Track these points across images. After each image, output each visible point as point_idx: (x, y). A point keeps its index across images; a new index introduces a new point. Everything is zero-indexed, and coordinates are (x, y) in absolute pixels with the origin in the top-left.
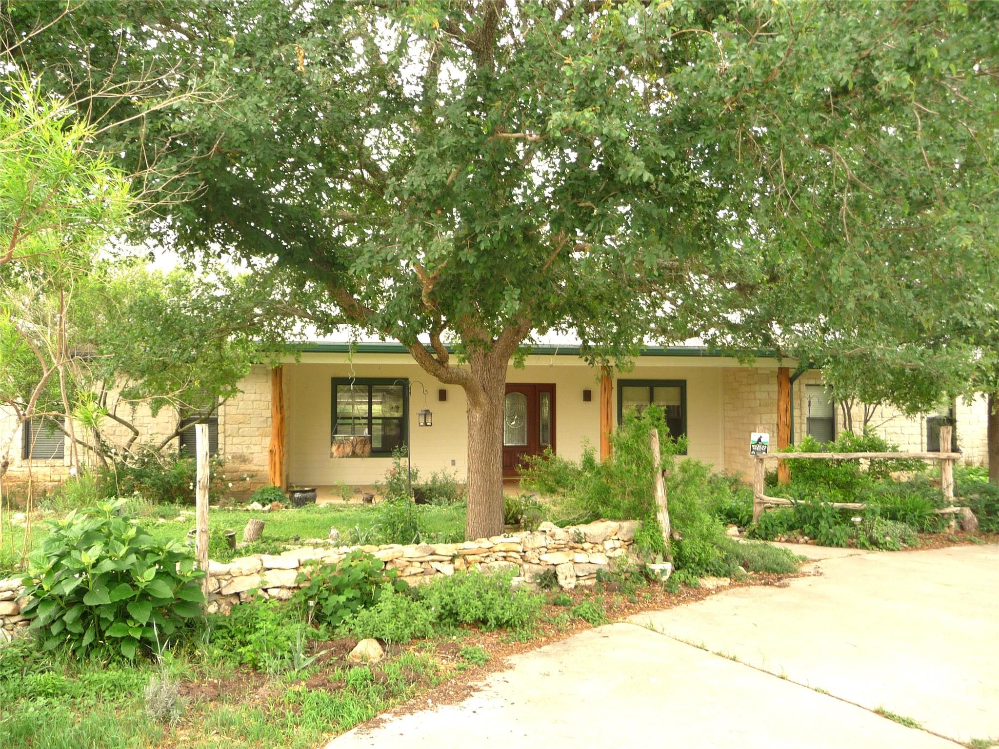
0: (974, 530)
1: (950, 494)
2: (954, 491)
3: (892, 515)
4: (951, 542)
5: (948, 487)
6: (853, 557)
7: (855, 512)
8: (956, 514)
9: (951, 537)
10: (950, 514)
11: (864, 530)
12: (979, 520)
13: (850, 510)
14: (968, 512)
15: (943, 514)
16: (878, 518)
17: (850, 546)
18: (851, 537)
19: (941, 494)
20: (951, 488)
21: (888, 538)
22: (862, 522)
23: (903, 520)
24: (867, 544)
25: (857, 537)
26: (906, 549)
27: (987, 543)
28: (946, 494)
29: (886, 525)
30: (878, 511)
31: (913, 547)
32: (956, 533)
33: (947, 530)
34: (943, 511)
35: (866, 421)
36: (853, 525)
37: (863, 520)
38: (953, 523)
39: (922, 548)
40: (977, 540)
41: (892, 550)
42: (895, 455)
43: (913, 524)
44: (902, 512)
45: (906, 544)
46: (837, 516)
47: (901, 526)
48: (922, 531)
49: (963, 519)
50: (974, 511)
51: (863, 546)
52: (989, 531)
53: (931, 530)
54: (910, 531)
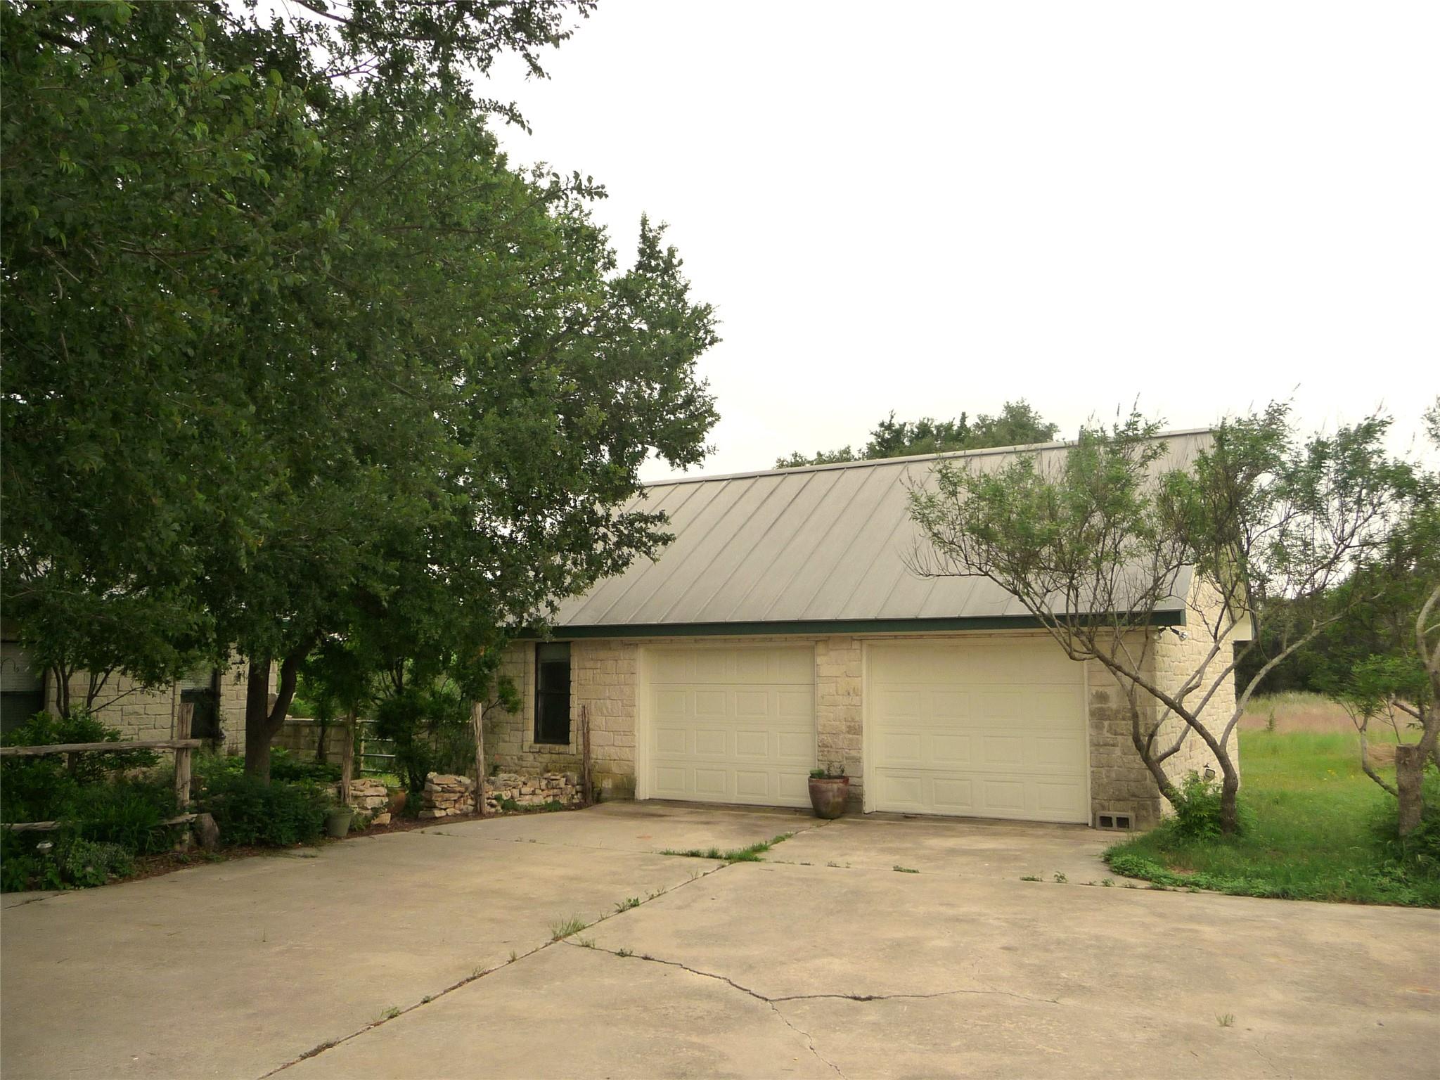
0: (214, 843)
1: (186, 796)
2: (191, 792)
3: (100, 834)
4: (181, 863)
5: (183, 787)
6: (33, 904)
7: (43, 835)
8: (191, 824)
9: (181, 857)
10: (183, 824)
11: (55, 861)
12: (222, 829)
13: (38, 832)
14: (207, 819)
15: (174, 825)
16: (78, 840)
17: (30, 888)
18: (34, 874)
19: (174, 798)
20: (188, 788)
21: (90, 869)
22: (52, 850)
23: (116, 840)
24: (57, 881)
25: (43, 873)
26: (115, 882)
27: (227, 860)
28: (181, 796)
29: (88, 850)
30: (79, 830)
31: (126, 877)
32: (191, 849)
33: (178, 847)
34: (174, 822)
35: (91, 698)
36: (39, 854)
37: (55, 846)
38: (187, 837)
39: (138, 877)
40: (216, 856)
41: (94, 886)
42: (114, 745)
43: (130, 845)
44: (115, 828)
45: (117, 874)
46: (15, 843)
47: (110, 848)
48: (141, 852)
49: (201, 829)
50: (216, 818)
51: (50, 886)
52: (233, 842)
53: (155, 850)
54: (123, 855)
